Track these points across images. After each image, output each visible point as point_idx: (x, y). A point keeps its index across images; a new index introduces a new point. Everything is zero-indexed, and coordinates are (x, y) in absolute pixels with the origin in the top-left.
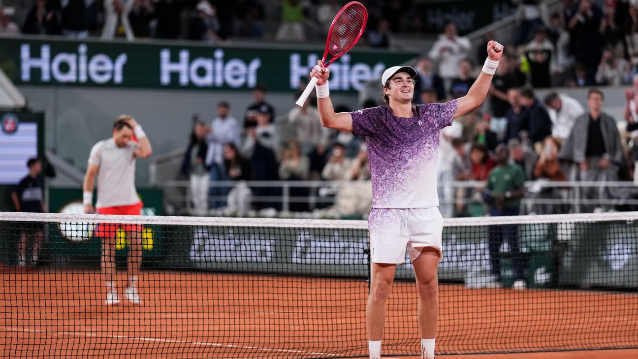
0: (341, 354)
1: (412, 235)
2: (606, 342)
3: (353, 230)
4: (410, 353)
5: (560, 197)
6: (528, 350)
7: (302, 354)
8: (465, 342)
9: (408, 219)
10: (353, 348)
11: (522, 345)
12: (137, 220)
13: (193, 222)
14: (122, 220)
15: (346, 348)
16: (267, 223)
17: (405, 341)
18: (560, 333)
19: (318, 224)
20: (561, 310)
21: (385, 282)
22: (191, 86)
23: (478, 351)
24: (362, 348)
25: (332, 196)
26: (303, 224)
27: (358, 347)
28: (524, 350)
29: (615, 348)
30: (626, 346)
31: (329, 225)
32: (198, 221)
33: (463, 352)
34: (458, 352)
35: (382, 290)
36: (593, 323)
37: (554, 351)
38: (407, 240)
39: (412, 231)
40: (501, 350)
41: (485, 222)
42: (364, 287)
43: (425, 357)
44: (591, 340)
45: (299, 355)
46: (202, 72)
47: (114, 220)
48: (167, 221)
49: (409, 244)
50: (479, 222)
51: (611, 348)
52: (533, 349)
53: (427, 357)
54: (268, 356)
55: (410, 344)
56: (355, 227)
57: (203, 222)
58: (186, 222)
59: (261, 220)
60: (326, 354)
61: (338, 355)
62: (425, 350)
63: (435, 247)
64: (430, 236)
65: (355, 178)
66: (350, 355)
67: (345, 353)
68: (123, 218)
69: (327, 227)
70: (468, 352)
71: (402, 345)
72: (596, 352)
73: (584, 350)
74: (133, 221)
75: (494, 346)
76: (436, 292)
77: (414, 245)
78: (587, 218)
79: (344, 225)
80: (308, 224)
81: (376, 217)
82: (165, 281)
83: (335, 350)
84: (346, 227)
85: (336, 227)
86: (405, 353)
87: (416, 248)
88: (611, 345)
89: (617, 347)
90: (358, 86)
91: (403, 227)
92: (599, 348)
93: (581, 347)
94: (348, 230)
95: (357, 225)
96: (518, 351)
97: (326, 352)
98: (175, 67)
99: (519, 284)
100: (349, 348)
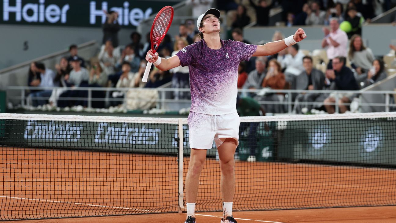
0: (158, 210)
1: (219, 130)
2: (337, 202)
3: (167, 125)
4: (205, 210)
5: (278, 100)
6: (285, 208)
7: (132, 211)
8: (243, 203)
9: (216, 119)
10: (167, 206)
11: (280, 205)
12: (20, 117)
13: (59, 118)
14: (10, 116)
15: (162, 207)
16: (110, 120)
17: (202, 202)
18: (306, 197)
19: (144, 121)
20: (307, 181)
21: (199, 162)
22: (23, 22)
23: (251, 209)
24: (173, 206)
25: (122, 97)
26: (134, 120)
27: (170, 206)
28: (282, 208)
29: (343, 207)
30: (350, 205)
31: (151, 121)
32: (63, 118)
33: (241, 210)
34: (238, 210)
35: (197, 167)
36: (328, 189)
37: (303, 209)
38: (215, 133)
39: (219, 127)
40: (267, 208)
41: (257, 119)
42: (175, 164)
43: (226, 214)
44: (327, 201)
45: (130, 211)
46: (30, 13)
47: (5, 117)
48: (41, 118)
49: (216, 136)
50: (253, 120)
51: (340, 207)
52: (288, 208)
53: (227, 215)
54: (109, 212)
55: (205, 204)
56: (169, 123)
57: (65, 118)
58: (54, 118)
59: (105, 118)
60: (148, 210)
61: (157, 211)
62: (225, 210)
63: (234, 138)
64: (231, 130)
65: (137, 85)
66: (164, 211)
67: (161, 210)
68: (11, 116)
69: (150, 122)
70: (244, 209)
71: (200, 205)
72: (331, 209)
73: (322, 208)
74: (17, 117)
75: (262, 206)
76: (233, 169)
77: (220, 137)
78: (325, 118)
79: (162, 121)
80: (137, 120)
81: (194, 116)
82: (39, 159)
83: (155, 208)
84: (163, 123)
85: (156, 122)
86: (202, 210)
87: (220, 139)
88: (340, 204)
89: (344, 206)
90: (135, 23)
91: (213, 124)
92: (332, 207)
93: (320, 206)
94: (164, 124)
95: (171, 121)
96: (278, 209)
97: (149, 210)
98: (12, 9)
99: (251, 159)
100: (164, 207)
